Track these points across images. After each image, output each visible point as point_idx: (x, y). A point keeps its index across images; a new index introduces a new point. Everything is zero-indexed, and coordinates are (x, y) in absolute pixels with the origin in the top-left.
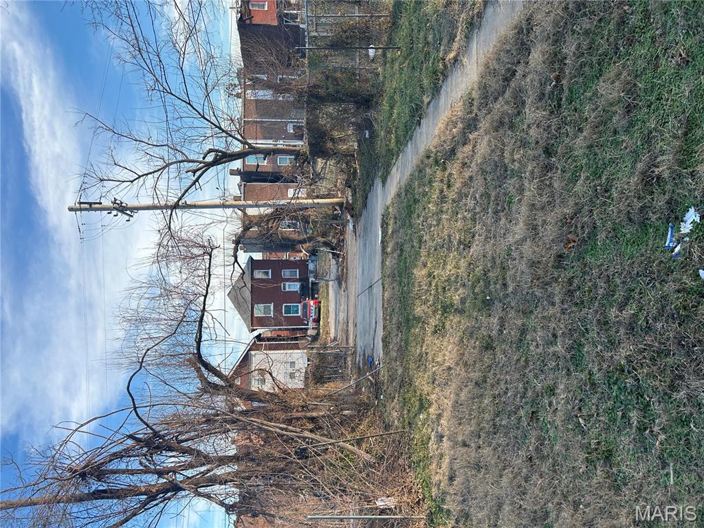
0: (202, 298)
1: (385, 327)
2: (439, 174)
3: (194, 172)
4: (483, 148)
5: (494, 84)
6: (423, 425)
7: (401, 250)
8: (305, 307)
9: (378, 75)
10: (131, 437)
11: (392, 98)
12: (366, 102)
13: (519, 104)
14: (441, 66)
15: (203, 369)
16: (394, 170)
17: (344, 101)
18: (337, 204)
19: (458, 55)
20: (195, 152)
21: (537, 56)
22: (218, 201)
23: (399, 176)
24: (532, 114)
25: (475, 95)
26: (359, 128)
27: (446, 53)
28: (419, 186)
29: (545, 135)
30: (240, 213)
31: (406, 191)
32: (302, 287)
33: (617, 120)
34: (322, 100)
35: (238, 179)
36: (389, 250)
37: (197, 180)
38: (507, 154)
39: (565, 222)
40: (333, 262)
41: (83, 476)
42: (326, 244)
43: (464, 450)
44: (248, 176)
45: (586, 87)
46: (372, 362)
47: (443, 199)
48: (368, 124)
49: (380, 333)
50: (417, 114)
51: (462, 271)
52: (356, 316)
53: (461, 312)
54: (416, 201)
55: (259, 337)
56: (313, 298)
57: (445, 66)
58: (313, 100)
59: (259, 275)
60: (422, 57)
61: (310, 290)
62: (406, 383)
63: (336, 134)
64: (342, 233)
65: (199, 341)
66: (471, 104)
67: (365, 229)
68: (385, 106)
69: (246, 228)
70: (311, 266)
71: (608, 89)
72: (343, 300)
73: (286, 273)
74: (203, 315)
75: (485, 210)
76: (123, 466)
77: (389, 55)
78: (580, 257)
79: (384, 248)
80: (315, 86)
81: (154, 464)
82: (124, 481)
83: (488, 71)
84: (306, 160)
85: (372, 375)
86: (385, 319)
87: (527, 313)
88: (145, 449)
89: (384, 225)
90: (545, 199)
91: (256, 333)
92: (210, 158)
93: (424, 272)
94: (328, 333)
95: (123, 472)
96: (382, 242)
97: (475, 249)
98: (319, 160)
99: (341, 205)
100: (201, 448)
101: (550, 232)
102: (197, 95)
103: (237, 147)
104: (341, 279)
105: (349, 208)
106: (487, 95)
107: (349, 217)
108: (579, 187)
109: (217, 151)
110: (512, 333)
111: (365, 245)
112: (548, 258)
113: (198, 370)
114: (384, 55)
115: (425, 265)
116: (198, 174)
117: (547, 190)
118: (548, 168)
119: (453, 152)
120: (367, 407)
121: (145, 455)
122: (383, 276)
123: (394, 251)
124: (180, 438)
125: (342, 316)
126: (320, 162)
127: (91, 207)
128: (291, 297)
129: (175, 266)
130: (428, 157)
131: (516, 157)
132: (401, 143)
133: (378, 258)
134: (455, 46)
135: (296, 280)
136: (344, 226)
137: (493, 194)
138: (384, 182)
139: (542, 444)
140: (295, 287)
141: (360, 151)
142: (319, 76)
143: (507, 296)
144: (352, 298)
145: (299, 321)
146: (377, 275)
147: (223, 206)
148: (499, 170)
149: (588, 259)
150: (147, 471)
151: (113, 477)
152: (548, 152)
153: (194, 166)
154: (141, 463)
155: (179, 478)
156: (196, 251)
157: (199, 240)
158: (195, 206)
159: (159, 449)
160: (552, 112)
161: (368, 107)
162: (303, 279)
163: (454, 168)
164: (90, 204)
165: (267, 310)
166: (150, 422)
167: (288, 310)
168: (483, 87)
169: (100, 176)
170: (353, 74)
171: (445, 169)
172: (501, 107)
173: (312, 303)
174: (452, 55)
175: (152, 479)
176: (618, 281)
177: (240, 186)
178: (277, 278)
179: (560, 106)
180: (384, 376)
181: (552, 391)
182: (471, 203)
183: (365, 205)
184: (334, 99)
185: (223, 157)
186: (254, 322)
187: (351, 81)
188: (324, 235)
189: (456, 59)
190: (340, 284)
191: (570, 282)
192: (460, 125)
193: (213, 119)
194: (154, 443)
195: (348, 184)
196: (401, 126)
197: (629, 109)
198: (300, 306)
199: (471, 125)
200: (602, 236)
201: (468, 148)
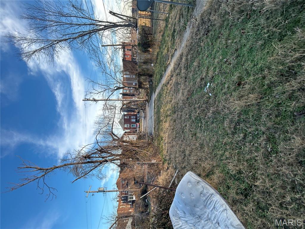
0: (113, 119)
1: (154, 125)
2: (166, 88)
3: (112, 91)
4: (174, 80)
5: (176, 67)
6: (162, 143)
7: (158, 107)
8: (136, 125)
9: (153, 70)
10: (97, 149)
11: (156, 74)
12: (151, 76)
13: (181, 70)
14: (166, 65)
15: (113, 135)
16: (157, 90)
17: (146, 76)
18: (144, 100)
19: (170, 62)
20: (112, 87)
21: (184, 60)
22: (117, 99)
23: (157, 91)
24: (183, 71)
25: (173, 70)
26: (149, 82)
27: (167, 62)
28: (162, 91)
29: (185, 75)
30: (122, 102)
31: (159, 93)
32: (136, 120)
33: (197, 69)
34: (141, 75)
35: (121, 95)
36: (155, 107)
37: (113, 93)
38: (178, 81)
39: (189, 91)
40: (143, 113)
41: (85, 157)
42: (141, 109)
43: (170, 144)
44: (124, 95)
45: (192, 64)
46: (152, 134)
47: (166, 93)
48: (151, 81)
49: (153, 126)
50: (161, 76)
51: (170, 107)
52: (148, 125)
53: (170, 116)
54: (161, 95)
55: (125, 132)
56: (138, 123)
57: (167, 65)
58: (139, 75)
59: (126, 117)
60: (162, 64)
61: (138, 121)
62: (159, 135)
63: (144, 84)
64: (145, 107)
65: (112, 129)
66: (172, 72)
67: (151, 104)
68: (155, 76)
69: (123, 105)
70: (138, 116)
71: (195, 64)
72: (145, 122)
73: (132, 117)
74: (113, 122)
75: (174, 93)
76: (94, 156)
77: (156, 65)
78: (191, 97)
79: (154, 107)
80: (140, 72)
81: (102, 156)
82: (95, 159)
83: (175, 64)
84: (137, 89)
85: (151, 137)
86: (154, 123)
87: (182, 112)
88: (100, 152)
89: (155, 102)
90: (185, 87)
91: (125, 131)
92: (115, 88)
93: (163, 110)
94: (142, 130)
95: (95, 157)
96: (154, 106)
97: (173, 101)
98: (140, 89)
99: (145, 100)
100: (112, 152)
101: (186, 94)
102: (113, 74)
103: (122, 86)
104: (145, 117)
105: (147, 100)
106: (175, 69)
107: (147, 103)
108: (191, 84)
109: (117, 87)
110: (179, 116)
111: (150, 108)
112: (185, 99)
113: (112, 136)
114: (155, 65)
115: (163, 108)
116: (113, 92)
117: (185, 86)
118: (186, 81)
119: (168, 83)
120: (150, 144)
121: (99, 154)
122: (154, 114)
123: (157, 107)
124: (108, 150)
125: (145, 126)
126: (140, 90)
127: (88, 100)
128: (133, 123)
129: (107, 111)
130: (164, 85)
131: (180, 80)
132: (158, 83)
133: (153, 110)
134: (169, 61)
135: (134, 119)
136: (146, 105)
137: (176, 89)
138: (155, 93)
139: (184, 137)
140: (134, 120)
141: (150, 88)
142: (141, 70)
143: (178, 109)
144: (147, 122)
145: (135, 128)
146: (153, 114)
147: (118, 100)
148: (177, 84)
149: (192, 97)
150: (100, 157)
151: (92, 158)
152: (186, 78)
153: (112, 90)
154: (98, 156)
155: (107, 159)
156: (112, 107)
157: (113, 105)
158: (112, 100)
159: (103, 152)
160: (186, 70)
161: (151, 77)
162: (136, 118)
163: (169, 86)
164: (88, 99)
165: (128, 126)
166: (101, 146)
167: (132, 126)
168: (174, 68)
169: (90, 92)
170: (148, 70)
171: (167, 87)
172: (177, 71)
173: (138, 124)
174: (168, 63)
175: (101, 159)
176: (197, 100)
177: (122, 97)
178: (130, 118)
179: (188, 69)
180: (154, 136)
181: (186, 126)
182: (172, 92)
183: (150, 99)
184: (144, 75)
185: (119, 88)
186: (125, 129)
187: (148, 71)
188: (141, 107)
189: (169, 63)
190: (145, 119)
191: (189, 102)
192: (170, 77)
193: (117, 80)
194: (102, 151)
195: (147, 95)
196: (158, 80)
197: (199, 67)
198: (135, 125)
199: (172, 76)
200: (194, 92)
201: (171, 81)
